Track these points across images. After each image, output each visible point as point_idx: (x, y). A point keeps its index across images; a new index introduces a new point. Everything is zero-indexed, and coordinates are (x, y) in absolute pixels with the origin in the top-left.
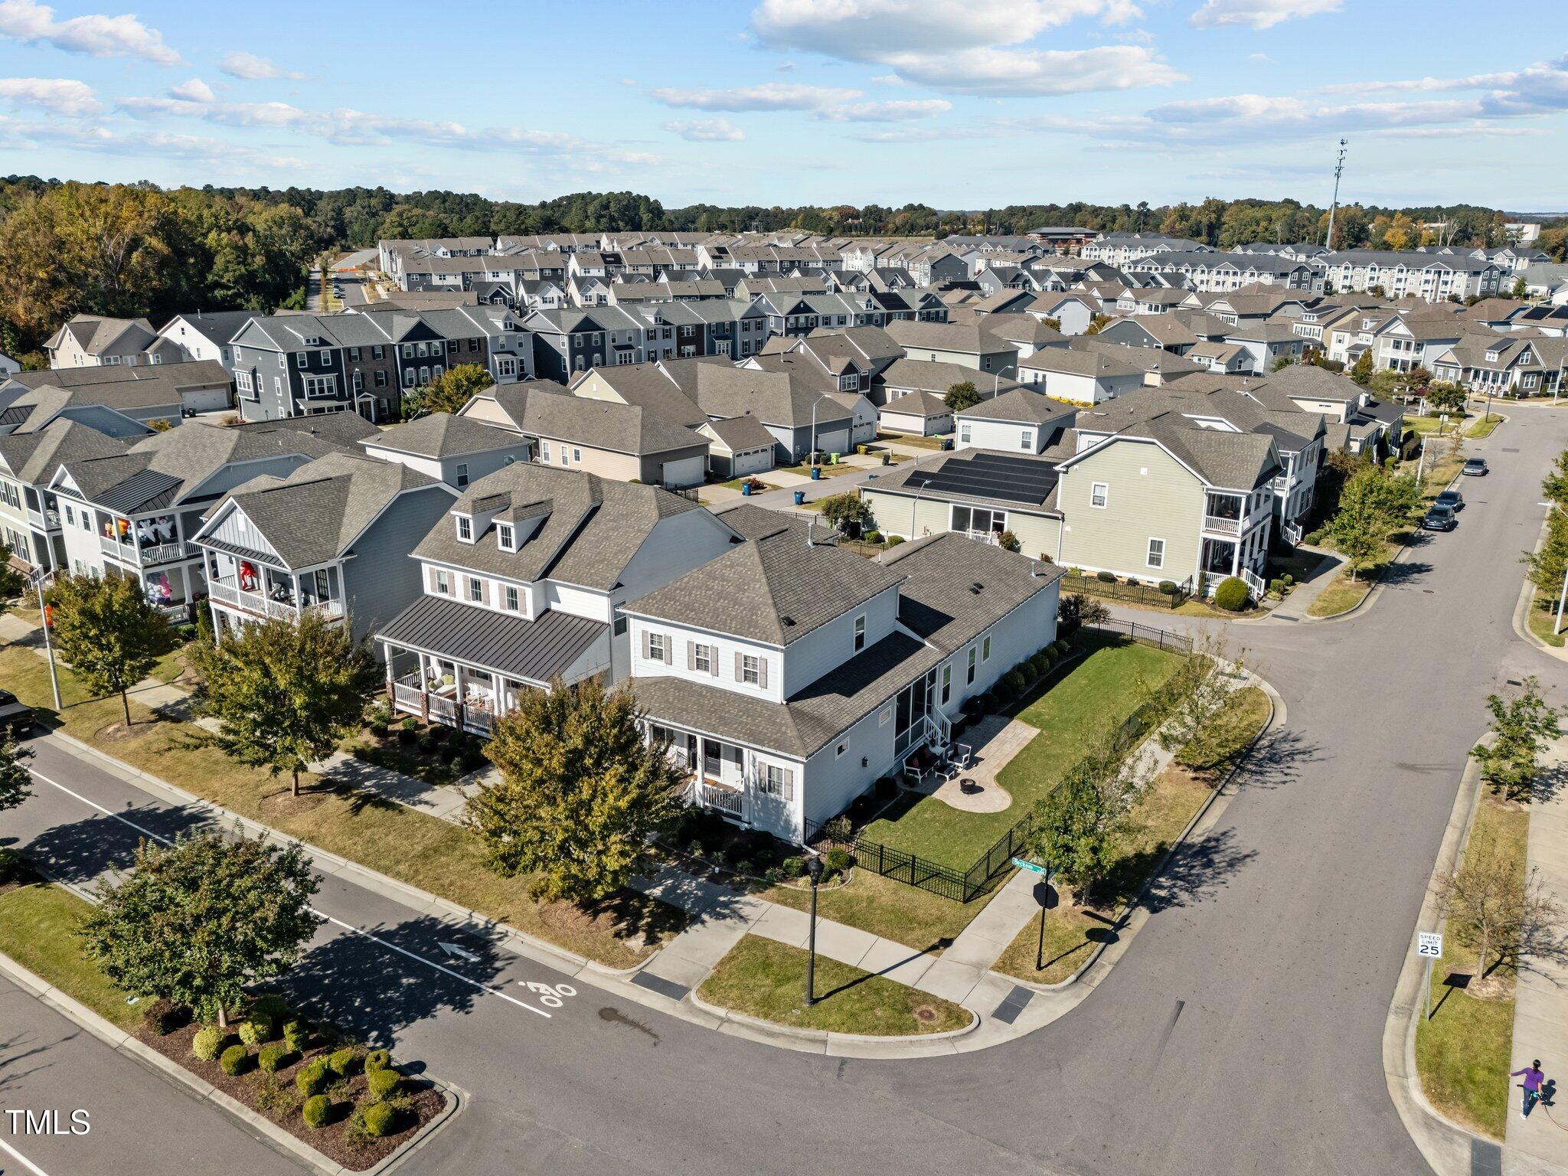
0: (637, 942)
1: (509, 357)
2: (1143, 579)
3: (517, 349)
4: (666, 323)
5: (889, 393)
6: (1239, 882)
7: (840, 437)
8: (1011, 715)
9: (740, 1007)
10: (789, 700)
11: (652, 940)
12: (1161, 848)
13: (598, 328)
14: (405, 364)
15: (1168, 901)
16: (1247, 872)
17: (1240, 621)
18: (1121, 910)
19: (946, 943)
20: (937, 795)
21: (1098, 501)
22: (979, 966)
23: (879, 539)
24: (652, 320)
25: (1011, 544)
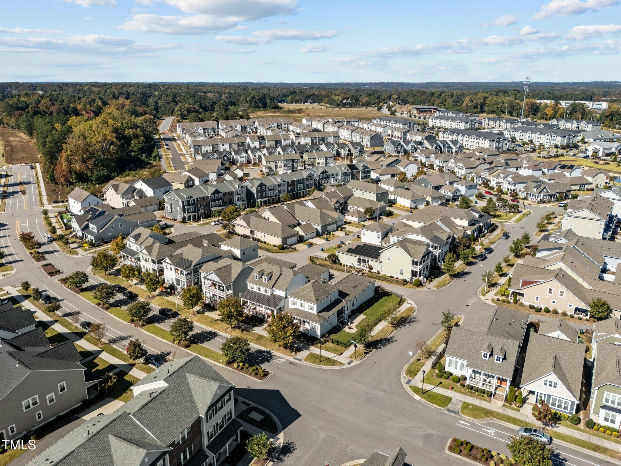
0: (294, 353)
1: (240, 196)
2: (399, 277)
3: (242, 193)
4: (284, 181)
5: (349, 207)
6: (392, 345)
7: (334, 226)
8: (361, 313)
9: (310, 362)
10: (318, 313)
11: (296, 353)
12: (381, 339)
13: (264, 185)
14: (212, 201)
15: (379, 348)
16: (394, 343)
17: (418, 289)
18: (371, 349)
19: (342, 354)
20: (344, 329)
21: (389, 260)
22: (346, 357)
23: (341, 264)
24: (280, 181)
25: (371, 268)
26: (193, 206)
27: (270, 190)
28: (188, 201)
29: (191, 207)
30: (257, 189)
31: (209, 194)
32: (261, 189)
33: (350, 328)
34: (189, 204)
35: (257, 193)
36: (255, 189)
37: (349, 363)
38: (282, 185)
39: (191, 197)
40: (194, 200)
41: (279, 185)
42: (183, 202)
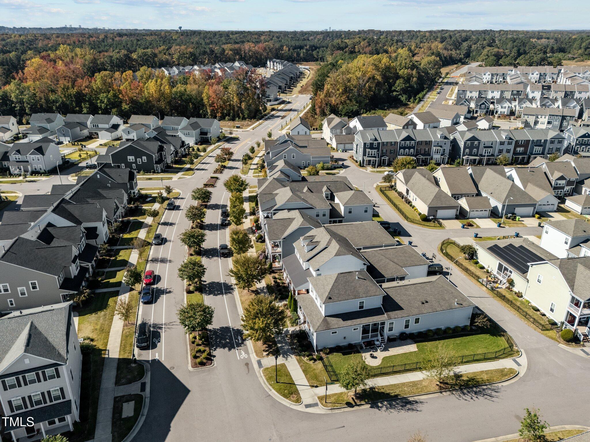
0: (265, 354)
1: (439, 148)
3: (443, 145)
4: (510, 139)
5: (584, 189)
6: (403, 414)
7: (530, 210)
8: (416, 342)
9: (265, 376)
10: (326, 316)
11: (268, 355)
12: (396, 396)
13: (478, 140)
14: (400, 148)
15: (378, 407)
16: (410, 413)
18: (363, 402)
19: (317, 387)
20: (363, 355)
21: (539, 281)
22: (316, 395)
23: (477, 263)
24: (504, 138)
25: (511, 283)
26: (376, 150)
27: (485, 147)
28: (372, 144)
29: (373, 151)
30: (465, 143)
31: (399, 140)
32: (472, 144)
33: (373, 357)
34: (371, 146)
35: (465, 148)
36: (463, 143)
37: (307, 406)
38: (506, 143)
39: (376, 140)
40: (379, 144)
41: (502, 143)
42: (365, 144)
